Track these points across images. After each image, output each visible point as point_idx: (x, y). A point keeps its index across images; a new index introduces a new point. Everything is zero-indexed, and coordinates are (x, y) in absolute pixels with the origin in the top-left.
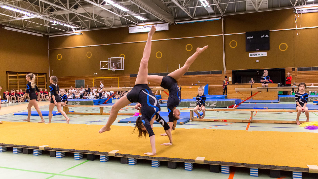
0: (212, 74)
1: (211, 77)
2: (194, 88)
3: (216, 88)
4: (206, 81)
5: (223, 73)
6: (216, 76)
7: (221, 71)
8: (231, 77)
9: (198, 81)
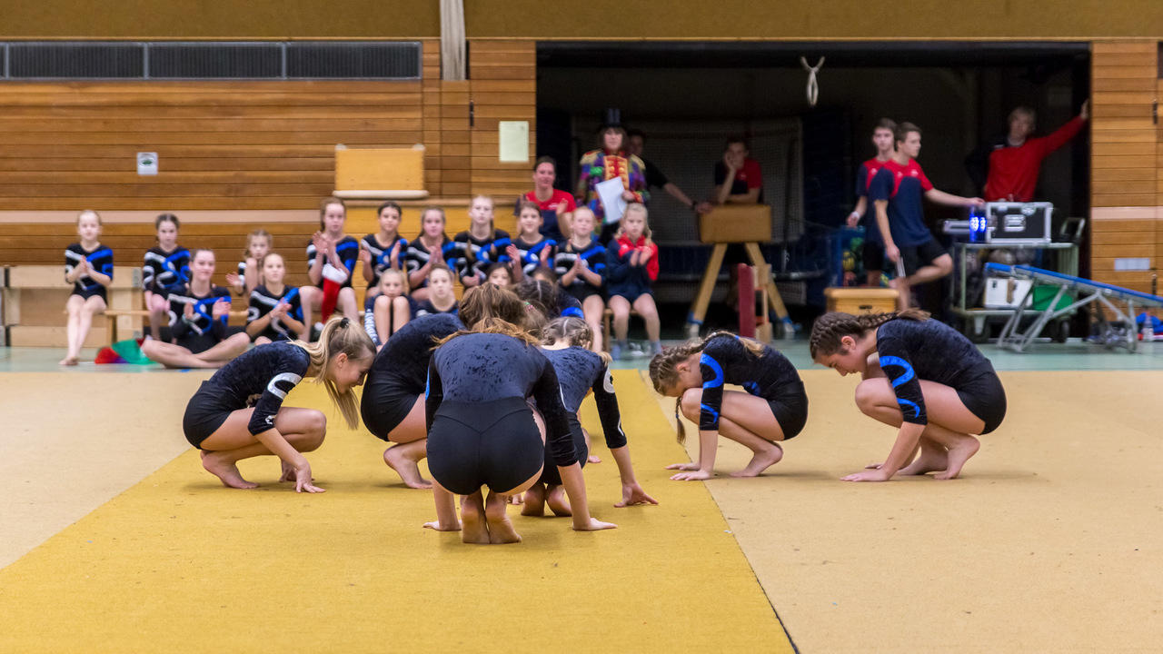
0: (309, 82)
4: (223, 161)
5: (427, 71)
6: (354, 107)
7: (414, 41)
8: (525, 124)
9: (135, 158)
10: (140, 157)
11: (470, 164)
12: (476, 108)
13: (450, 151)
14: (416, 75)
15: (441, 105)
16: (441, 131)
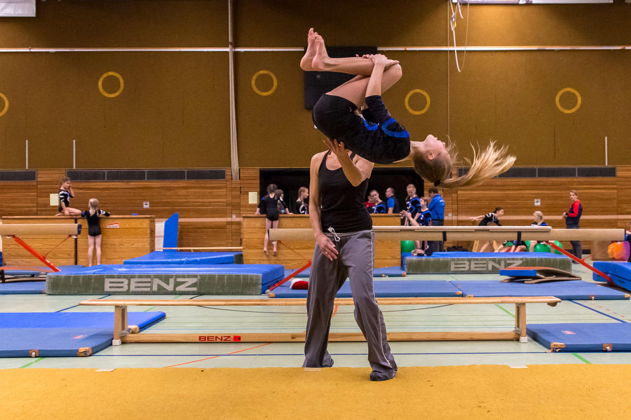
0: (193, 181)
1: (189, 190)
2: (127, 226)
3: (206, 228)
4: (168, 202)
5: (228, 177)
6: (207, 188)
7: (224, 169)
8: (256, 193)
9: (143, 203)
10: (144, 203)
11: (240, 204)
12: (242, 188)
13: (234, 201)
14: (224, 178)
15: (232, 187)
16: (232, 195)
